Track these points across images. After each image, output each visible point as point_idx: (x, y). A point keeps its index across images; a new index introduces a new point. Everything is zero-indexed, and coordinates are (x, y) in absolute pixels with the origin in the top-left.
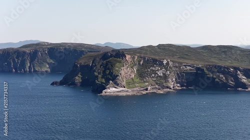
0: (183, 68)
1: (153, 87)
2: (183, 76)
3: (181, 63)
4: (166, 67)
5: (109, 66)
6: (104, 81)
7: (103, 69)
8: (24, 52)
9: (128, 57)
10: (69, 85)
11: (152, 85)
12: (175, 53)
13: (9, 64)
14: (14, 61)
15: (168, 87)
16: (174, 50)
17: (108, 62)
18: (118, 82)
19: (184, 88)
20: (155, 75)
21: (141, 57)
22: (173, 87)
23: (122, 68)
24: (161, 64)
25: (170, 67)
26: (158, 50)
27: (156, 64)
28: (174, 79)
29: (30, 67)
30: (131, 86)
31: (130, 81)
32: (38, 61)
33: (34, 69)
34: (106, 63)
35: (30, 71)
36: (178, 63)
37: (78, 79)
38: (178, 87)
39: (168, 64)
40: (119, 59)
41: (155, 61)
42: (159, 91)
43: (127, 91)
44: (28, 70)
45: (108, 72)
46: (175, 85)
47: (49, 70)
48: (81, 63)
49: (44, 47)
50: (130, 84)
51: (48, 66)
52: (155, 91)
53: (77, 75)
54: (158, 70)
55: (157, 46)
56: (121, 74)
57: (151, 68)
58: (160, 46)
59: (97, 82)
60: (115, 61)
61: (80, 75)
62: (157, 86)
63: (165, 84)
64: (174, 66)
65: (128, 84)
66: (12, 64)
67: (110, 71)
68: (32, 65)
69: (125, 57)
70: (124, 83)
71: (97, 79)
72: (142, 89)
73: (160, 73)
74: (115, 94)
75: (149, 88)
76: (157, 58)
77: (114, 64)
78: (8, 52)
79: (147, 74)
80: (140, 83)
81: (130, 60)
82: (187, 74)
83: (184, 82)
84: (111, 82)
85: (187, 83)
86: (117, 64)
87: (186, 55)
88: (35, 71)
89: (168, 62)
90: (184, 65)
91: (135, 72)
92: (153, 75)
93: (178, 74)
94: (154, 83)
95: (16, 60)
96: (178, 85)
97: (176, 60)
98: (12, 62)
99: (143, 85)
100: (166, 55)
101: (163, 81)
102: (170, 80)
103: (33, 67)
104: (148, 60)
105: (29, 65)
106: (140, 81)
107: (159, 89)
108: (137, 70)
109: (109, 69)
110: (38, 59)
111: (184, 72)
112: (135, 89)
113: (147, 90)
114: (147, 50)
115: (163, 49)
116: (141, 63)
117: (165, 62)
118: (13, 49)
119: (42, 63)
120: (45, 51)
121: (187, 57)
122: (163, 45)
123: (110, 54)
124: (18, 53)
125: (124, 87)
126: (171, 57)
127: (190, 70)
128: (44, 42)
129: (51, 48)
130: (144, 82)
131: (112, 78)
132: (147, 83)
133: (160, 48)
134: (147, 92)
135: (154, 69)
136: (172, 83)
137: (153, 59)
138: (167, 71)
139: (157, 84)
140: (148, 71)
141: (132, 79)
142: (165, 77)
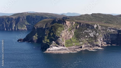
0: (108, 31)
1: (86, 45)
2: (108, 36)
3: (107, 27)
4: (96, 30)
5: (53, 29)
6: (48, 41)
7: (49, 32)
8: (12, 18)
9: (68, 23)
10: (29, 42)
11: (85, 44)
12: (103, 19)
13: (3, 25)
14: (6, 23)
15: (97, 45)
16: (102, 17)
17: (53, 26)
18: (59, 42)
19: (109, 45)
20: (88, 36)
21: (78, 23)
22: (101, 45)
23: (63, 31)
24: (92, 28)
25: (99, 30)
26: (92, 17)
27: (89, 28)
28: (102, 39)
29: (15, 27)
30: (69, 45)
31: (68, 41)
32: (20, 24)
33: (17, 28)
34: (51, 28)
35: (15, 30)
36: (105, 27)
37: (35, 38)
38: (105, 44)
39: (97, 27)
40: (60, 24)
41: (88, 25)
42: (90, 48)
43: (66, 49)
44: (14, 29)
45: (52, 34)
46: (103, 43)
47: (26, 29)
48: (38, 27)
49: (24, 15)
50: (69, 43)
51: (26, 27)
52: (87, 48)
53: (34, 35)
54: (90, 33)
55: (91, 15)
56: (61, 36)
57: (85, 31)
58: (93, 15)
59: (44, 42)
60: (58, 25)
61: (36, 35)
62: (89, 45)
63: (95, 43)
64: (102, 29)
65: (67, 43)
66: (5, 25)
67: (53, 34)
68: (16, 26)
69: (65, 23)
70: (64, 43)
71: (44, 40)
72: (78, 47)
73: (92, 35)
74: (56, 52)
75: (83, 46)
76: (90, 23)
77: (57, 28)
78: (3, 18)
79: (82, 35)
80: (76, 42)
81: (69, 25)
82: (111, 35)
83: (109, 41)
84: (53, 42)
85: (111, 42)
86: (59, 28)
87: (110, 20)
88: (18, 30)
89: (98, 26)
90: (109, 29)
91: (73, 34)
92: (86, 36)
93: (104, 35)
94: (87, 42)
95: (7, 23)
96: (105, 43)
97: (103, 25)
98: (4, 24)
99: (78, 44)
100: (96, 21)
101: (94, 41)
102: (99, 40)
103: (17, 27)
104: (83, 25)
105: (14, 26)
106: (77, 41)
107: (91, 47)
108: (74, 32)
109: (53, 32)
110: (20, 23)
111: (109, 34)
112: (72, 47)
113: (81, 47)
114: (84, 17)
115: (95, 17)
116: (78, 27)
117: (95, 26)
118: (6, 16)
119: (23, 25)
120: (25, 17)
121: (111, 22)
122: (95, 14)
123: (57, 20)
124: (8, 19)
125: (64, 46)
126: (100, 22)
127: (114, 32)
128: (25, 12)
129: (28, 16)
130: (80, 42)
131: (55, 39)
132: (82, 43)
133: (93, 16)
134: (81, 49)
135: (87, 31)
136: (100, 42)
137: (86, 24)
138: (96, 33)
139: (89, 43)
140: (82, 33)
141: (71, 39)
142: (95, 38)
